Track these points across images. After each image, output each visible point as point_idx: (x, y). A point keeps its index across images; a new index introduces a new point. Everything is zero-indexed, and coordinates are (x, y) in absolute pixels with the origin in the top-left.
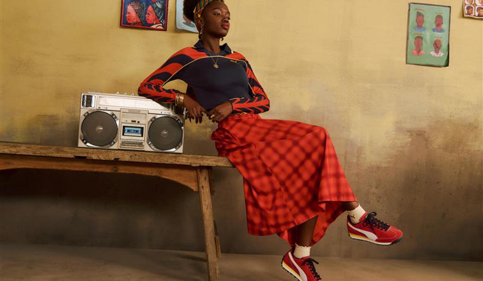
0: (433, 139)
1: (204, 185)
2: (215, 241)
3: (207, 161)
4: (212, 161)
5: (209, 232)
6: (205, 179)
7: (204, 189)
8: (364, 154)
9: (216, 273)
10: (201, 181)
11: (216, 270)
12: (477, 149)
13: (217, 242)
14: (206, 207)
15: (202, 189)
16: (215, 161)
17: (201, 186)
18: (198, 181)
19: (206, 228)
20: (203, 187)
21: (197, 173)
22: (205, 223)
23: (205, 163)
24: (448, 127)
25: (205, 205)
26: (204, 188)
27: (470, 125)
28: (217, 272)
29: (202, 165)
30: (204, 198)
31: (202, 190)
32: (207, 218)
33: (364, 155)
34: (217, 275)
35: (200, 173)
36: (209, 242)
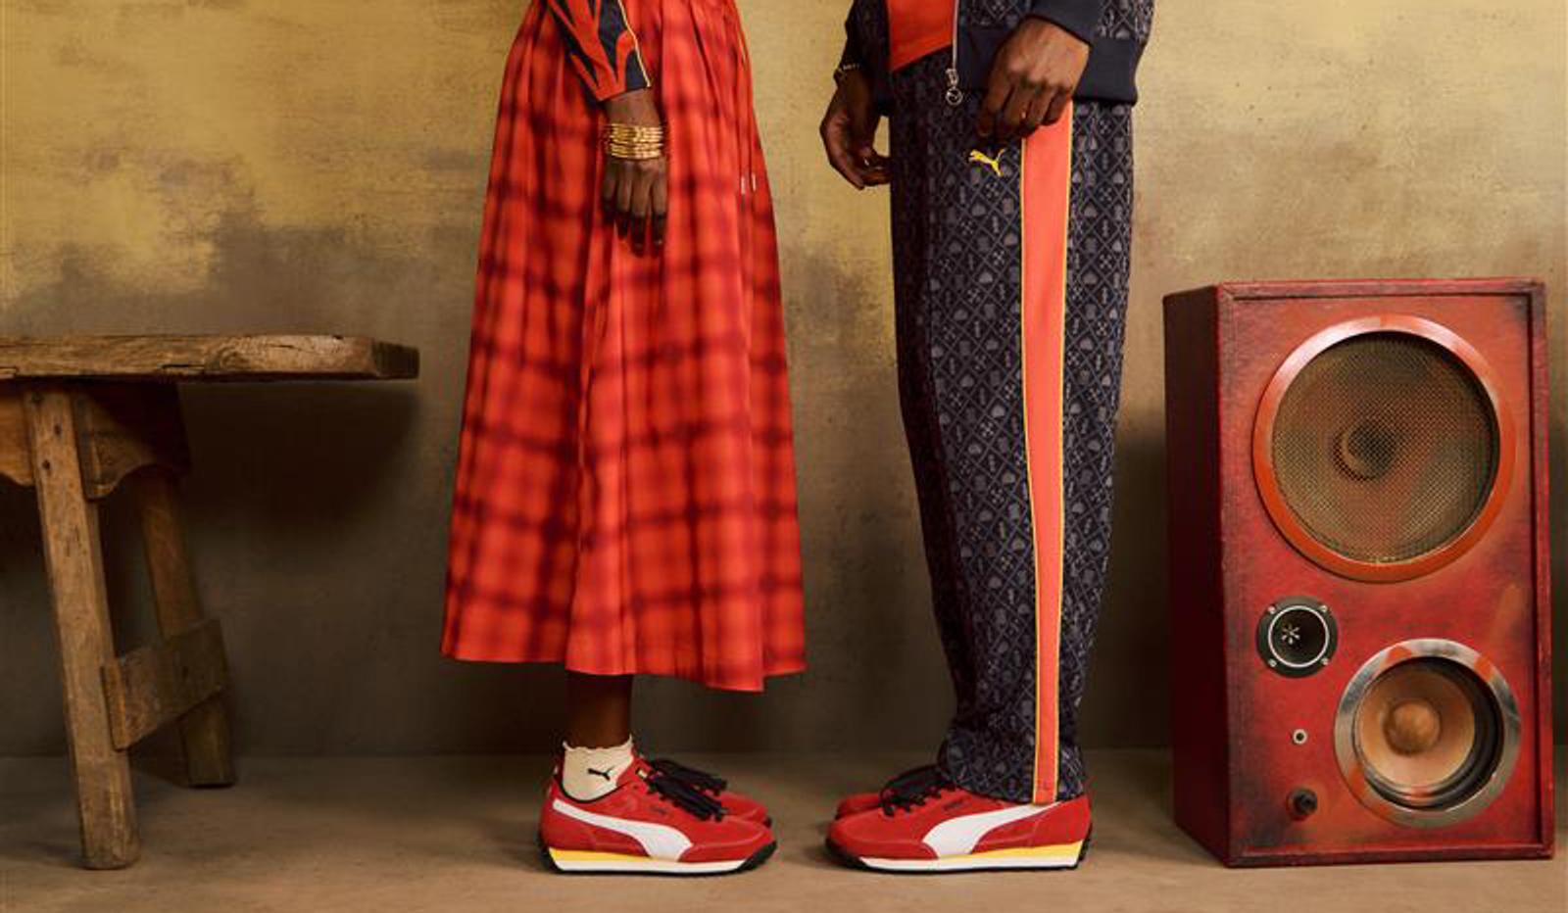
0: (1174, 225)
1: (50, 458)
2: (104, 682)
3: (42, 356)
4: (62, 356)
5: (78, 645)
6: (58, 430)
7: (54, 475)
8: (872, 307)
9: (106, 813)
10: (39, 440)
11: (107, 800)
12: (1377, 253)
13: (109, 687)
14: (62, 545)
15: (43, 473)
16: (76, 354)
17: (40, 463)
18: (26, 442)
19: (63, 633)
20: (47, 465)
21: (25, 411)
22: (61, 610)
23: (37, 366)
24: (1240, 169)
25: (57, 536)
26: (54, 466)
27: (1342, 152)
28: (113, 808)
29: (23, 372)
30: (55, 508)
31: (45, 481)
32: (68, 590)
33: (872, 313)
34: (114, 820)
35: (33, 407)
36: (79, 690)
